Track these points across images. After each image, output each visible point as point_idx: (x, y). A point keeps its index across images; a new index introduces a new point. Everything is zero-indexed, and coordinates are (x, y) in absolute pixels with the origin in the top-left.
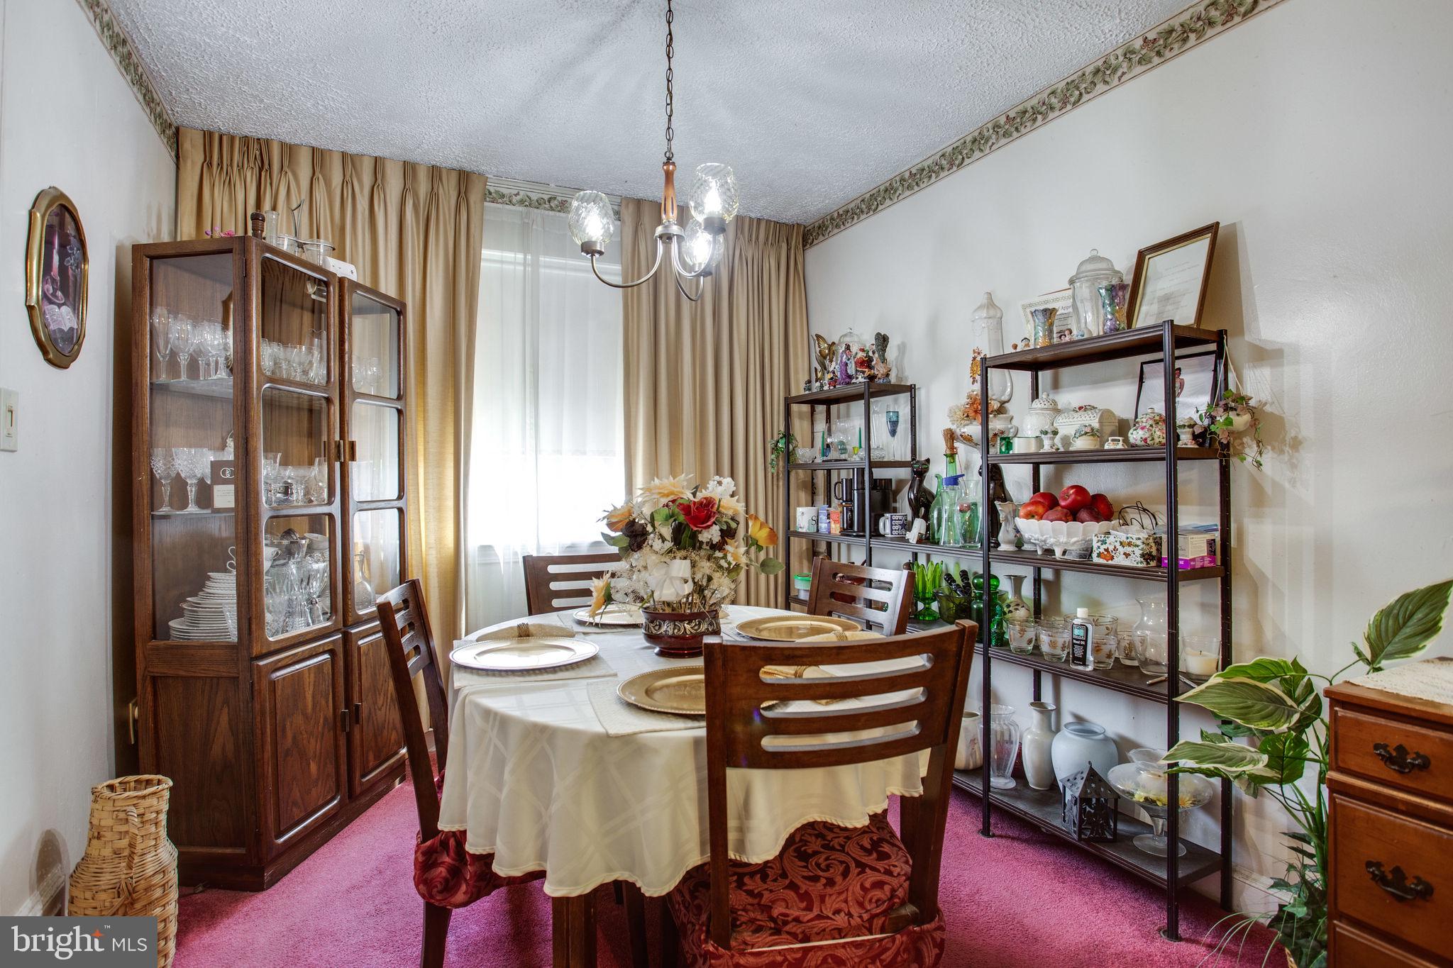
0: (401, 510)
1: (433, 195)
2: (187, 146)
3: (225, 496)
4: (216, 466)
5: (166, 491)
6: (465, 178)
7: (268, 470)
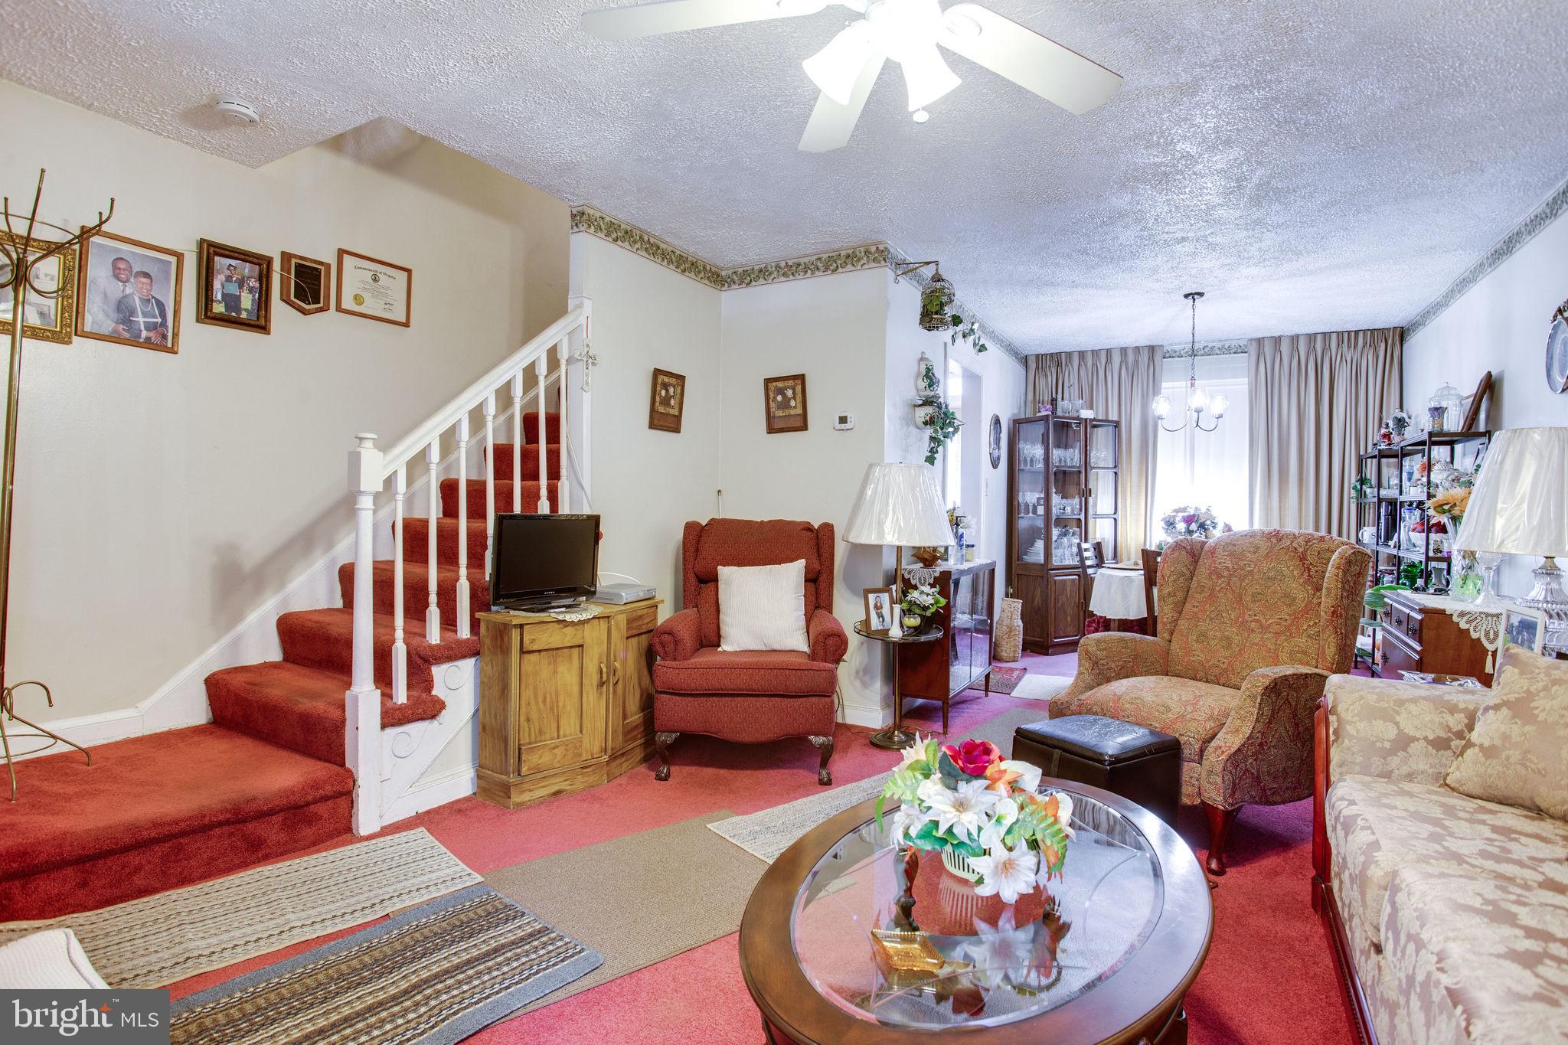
0: (1115, 519)
1: (1136, 362)
2: (1030, 363)
3: (1041, 510)
4: (1038, 499)
5: (1023, 507)
6: (1152, 349)
7: (1056, 499)
